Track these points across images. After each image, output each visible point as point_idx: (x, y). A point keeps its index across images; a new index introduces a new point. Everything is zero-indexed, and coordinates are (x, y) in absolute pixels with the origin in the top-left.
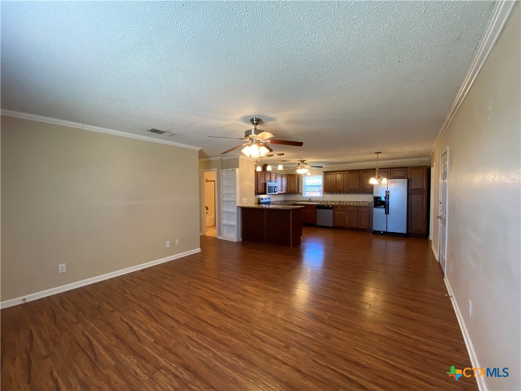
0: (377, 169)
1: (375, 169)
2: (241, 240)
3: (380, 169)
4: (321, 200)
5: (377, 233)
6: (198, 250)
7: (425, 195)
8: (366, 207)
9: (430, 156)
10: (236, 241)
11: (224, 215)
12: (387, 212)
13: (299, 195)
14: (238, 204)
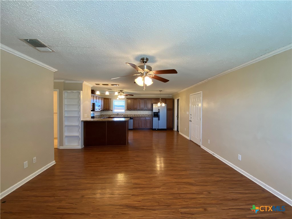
0: (160, 99)
1: (159, 99)
2: (83, 146)
3: (161, 99)
4: (124, 114)
5: (155, 130)
6: (53, 163)
7: (172, 111)
8: (144, 117)
9: (177, 94)
10: (81, 148)
11: (65, 129)
12: (159, 120)
13: (110, 111)
14: (82, 120)
